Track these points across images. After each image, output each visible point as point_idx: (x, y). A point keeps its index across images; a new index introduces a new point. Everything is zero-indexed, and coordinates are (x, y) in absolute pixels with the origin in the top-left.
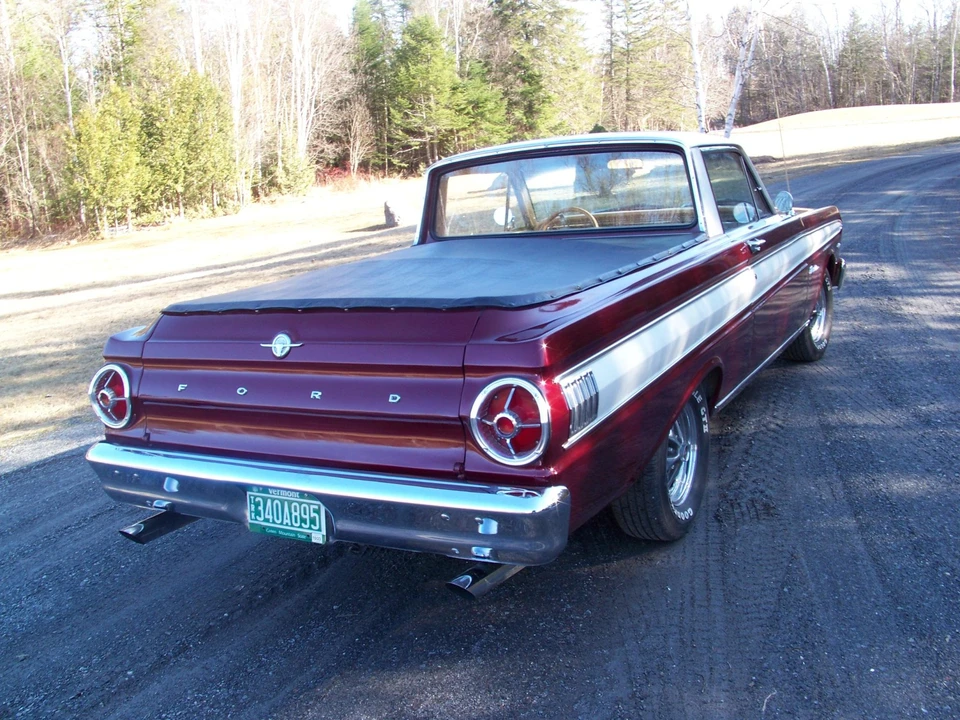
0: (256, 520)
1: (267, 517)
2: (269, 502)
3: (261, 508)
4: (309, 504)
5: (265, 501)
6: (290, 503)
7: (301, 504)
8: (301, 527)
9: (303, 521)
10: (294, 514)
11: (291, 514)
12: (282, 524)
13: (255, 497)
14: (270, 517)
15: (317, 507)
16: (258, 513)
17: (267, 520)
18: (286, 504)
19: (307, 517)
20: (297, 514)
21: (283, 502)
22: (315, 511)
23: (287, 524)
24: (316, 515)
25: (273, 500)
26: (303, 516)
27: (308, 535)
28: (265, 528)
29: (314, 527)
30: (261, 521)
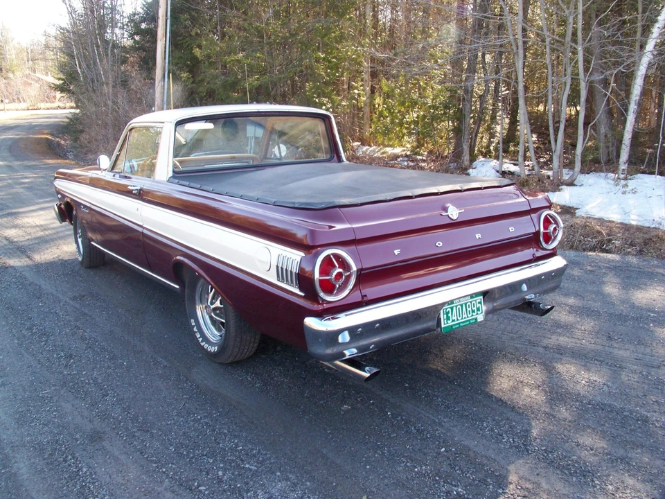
0: (447, 323)
1: (453, 318)
2: (454, 308)
3: (450, 315)
4: (476, 301)
5: (452, 308)
6: (466, 304)
7: (471, 302)
8: (472, 315)
9: (473, 311)
10: (468, 309)
11: (466, 310)
12: (462, 319)
13: (446, 309)
14: (455, 318)
15: (479, 300)
17: (453, 321)
18: (464, 305)
19: (475, 309)
20: (470, 309)
21: (462, 305)
22: (479, 303)
23: (465, 318)
24: (480, 305)
25: (456, 306)
26: (473, 309)
27: (476, 319)
28: (452, 326)
29: (479, 312)
30: (450, 323)
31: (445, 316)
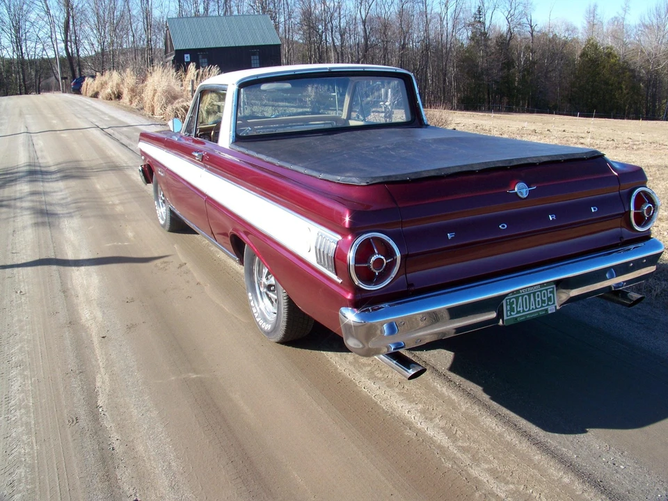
0: (511, 315)
1: (518, 309)
2: (520, 298)
3: (514, 306)
4: (547, 290)
5: (517, 299)
6: (534, 293)
7: (542, 291)
8: (542, 306)
9: (543, 302)
10: (537, 300)
11: (535, 300)
12: (529, 310)
13: (510, 299)
14: (521, 309)
15: (552, 289)
16: (512, 310)
17: (519, 312)
18: (532, 295)
19: (546, 298)
20: (540, 299)
21: (529, 295)
22: (551, 292)
23: (533, 309)
24: (552, 295)
25: (523, 296)
26: (543, 299)
27: (546, 310)
28: (516, 318)
29: (549, 303)
30: (514, 315)
31: (508, 307)
